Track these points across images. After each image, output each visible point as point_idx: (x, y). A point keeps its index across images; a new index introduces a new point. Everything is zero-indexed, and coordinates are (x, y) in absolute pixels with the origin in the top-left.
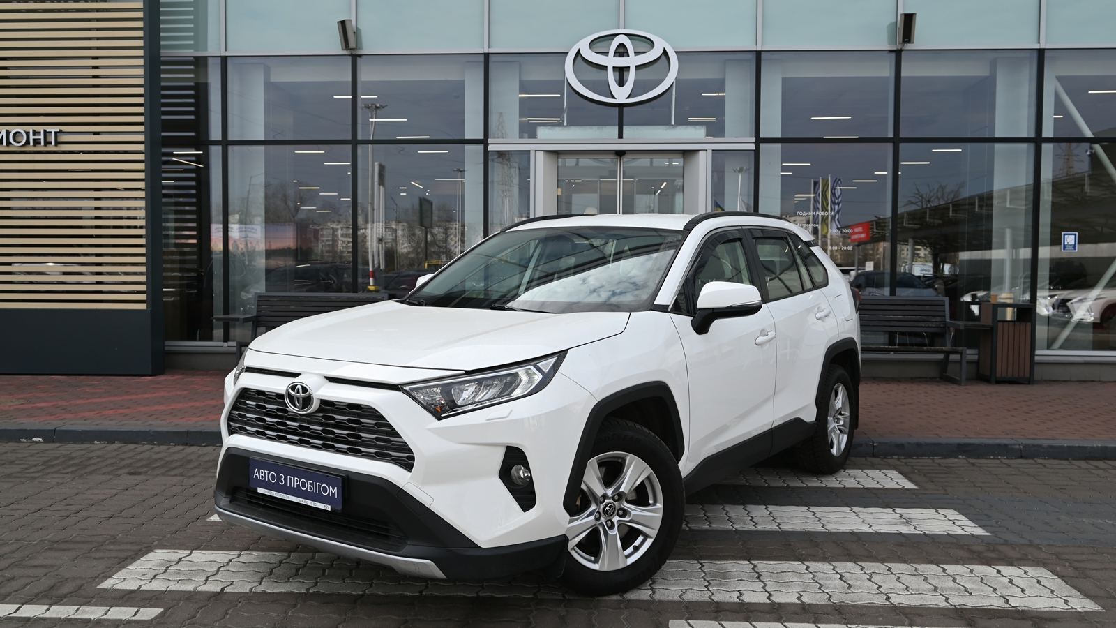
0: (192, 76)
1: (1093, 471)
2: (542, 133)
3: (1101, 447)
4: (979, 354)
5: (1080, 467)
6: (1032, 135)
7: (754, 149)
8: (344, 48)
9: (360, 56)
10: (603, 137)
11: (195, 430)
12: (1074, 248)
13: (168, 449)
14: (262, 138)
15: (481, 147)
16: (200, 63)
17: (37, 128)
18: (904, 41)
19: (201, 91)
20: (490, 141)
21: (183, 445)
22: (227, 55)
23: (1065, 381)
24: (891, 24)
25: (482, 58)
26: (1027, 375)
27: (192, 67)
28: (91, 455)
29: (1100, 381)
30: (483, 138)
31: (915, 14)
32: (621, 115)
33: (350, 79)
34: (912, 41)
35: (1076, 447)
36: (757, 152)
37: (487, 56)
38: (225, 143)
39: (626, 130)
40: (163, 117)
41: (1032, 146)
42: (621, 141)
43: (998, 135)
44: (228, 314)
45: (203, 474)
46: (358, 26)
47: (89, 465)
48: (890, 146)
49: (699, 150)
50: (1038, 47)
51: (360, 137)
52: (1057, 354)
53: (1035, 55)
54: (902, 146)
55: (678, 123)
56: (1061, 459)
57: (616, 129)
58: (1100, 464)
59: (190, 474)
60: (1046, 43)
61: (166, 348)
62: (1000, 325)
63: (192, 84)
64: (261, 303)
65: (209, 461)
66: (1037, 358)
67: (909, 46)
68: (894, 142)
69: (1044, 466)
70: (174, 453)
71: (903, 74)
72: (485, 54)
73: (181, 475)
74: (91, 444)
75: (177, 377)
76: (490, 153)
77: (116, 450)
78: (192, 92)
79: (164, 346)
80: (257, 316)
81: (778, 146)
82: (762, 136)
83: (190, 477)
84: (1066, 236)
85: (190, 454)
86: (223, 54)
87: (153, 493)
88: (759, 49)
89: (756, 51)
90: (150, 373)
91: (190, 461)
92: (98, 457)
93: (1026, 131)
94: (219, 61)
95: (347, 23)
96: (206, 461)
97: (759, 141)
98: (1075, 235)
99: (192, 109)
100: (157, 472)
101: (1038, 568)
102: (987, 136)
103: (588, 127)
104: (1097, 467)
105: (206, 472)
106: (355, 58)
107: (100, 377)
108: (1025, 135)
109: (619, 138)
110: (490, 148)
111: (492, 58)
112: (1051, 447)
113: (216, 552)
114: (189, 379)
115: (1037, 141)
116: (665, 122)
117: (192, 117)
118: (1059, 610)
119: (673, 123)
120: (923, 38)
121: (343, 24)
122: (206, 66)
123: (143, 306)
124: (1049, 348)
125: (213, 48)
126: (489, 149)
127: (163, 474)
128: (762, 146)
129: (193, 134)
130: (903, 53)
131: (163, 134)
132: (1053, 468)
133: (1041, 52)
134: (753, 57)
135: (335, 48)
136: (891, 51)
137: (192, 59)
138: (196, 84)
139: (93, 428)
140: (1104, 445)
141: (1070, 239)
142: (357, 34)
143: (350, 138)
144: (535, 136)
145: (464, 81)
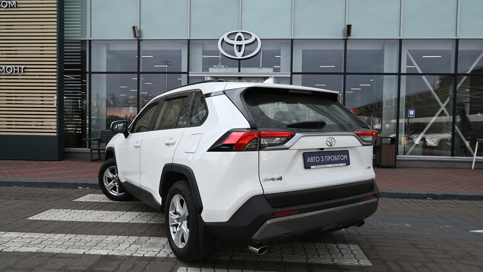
0: (80, 48)
1: (403, 203)
2: (211, 70)
3: (409, 193)
4: (376, 157)
5: (398, 201)
6: (397, 72)
7: (290, 76)
8: (135, 37)
9: (142, 40)
10: (233, 71)
11: (53, 182)
12: (414, 116)
13: (41, 189)
14: (105, 71)
15: (186, 75)
16: (83, 42)
17: (16, 66)
18: (347, 35)
19: (83, 53)
20: (190, 73)
21: (48, 188)
22: (91, 39)
23: (409, 167)
24: (343, 29)
25: (187, 41)
26: (394, 165)
27: (80, 44)
28: (7, 191)
29: (423, 167)
30: (187, 71)
31: (351, 25)
32: (239, 63)
33: (137, 49)
34: (350, 35)
35: (398, 193)
36: (291, 77)
37: (189, 40)
38: (90, 73)
39: (241, 69)
40: (65, 63)
41: (397, 76)
42: (239, 73)
43: (385, 72)
44: (91, 138)
45: (44, 200)
46: (141, 29)
47: (3, 195)
48: (343, 76)
49: (269, 77)
50: (399, 38)
51: (141, 71)
52: (408, 157)
53: (399, 41)
54: (347, 76)
55: (263, 67)
56: (392, 198)
57: (237, 69)
58: (407, 200)
59: (39, 200)
60: (402, 36)
61: (65, 151)
62: (383, 145)
63: (80, 51)
64: (102, 134)
65: (52, 194)
66: (397, 158)
67: (350, 38)
68: (344, 74)
70: (41, 191)
71: (348, 49)
72: (188, 39)
73: (35, 200)
74: (12, 187)
75: (68, 161)
76: (190, 77)
77: (19, 190)
78: (80, 54)
79: (64, 150)
80: (100, 139)
81: (301, 76)
82: (293, 71)
83: (38, 201)
84: (410, 111)
85: (47, 191)
86: (89, 39)
87: (16, 207)
88: (292, 38)
90: (57, 160)
91: (44, 194)
92: (9, 192)
93: (395, 71)
94: (89, 42)
95: (135, 27)
96: (51, 194)
97: (292, 73)
98: (414, 111)
99: (80, 60)
100: (27, 198)
101: (355, 245)
102: (381, 73)
104: (406, 202)
105: (46, 199)
106: (139, 41)
107: (38, 161)
108: (395, 72)
109: (239, 72)
110: (190, 75)
111: (191, 42)
112: (388, 193)
113: (16, 233)
114: (71, 162)
115: (399, 74)
116: (258, 66)
117: (80, 63)
118: (353, 265)
119: (261, 67)
120: (354, 35)
122: (86, 44)
123: (55, 134)
124: (404, 154)
127: (28, 200)
128: (293, 76)
129: (80, 70)
130: (347, 40)
131: (65, 70)
132: (387, 202)
133: (401, 40)
134: (290, 41)
135: (132, 37)
136: (343, 39)
137: (80, 41)
138: (82, 51)
139: (14, 181)
140: (410, 193)
141: (412, 113)
142: (140, 32)
143: (137, 71)
144: (208, 71)
145: (181, 50)
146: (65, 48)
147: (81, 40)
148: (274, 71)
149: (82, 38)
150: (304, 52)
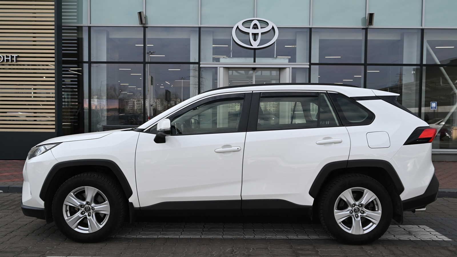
0: (76, 35)
2: (222, 60)
6: (419, 63)
7: (309, 67)
8: (140, 23)
9: (147, 27)
10: (247, 62)
12: (435, 108)
14: (106, 61)
16: (79, 29)
17: (8, 55)
18: (369, 25)
19: (80, 41)
20: (201, 63)
22: (91, 26)
24: (363, 18)
25: (198, 29)
27: (76, 31)
30: (198, 62)
31: (374, 13)
32: (255, 53)
33: (143, 37)
34: (372, 24)
36: (310, 69)
37: (200, 28)
38: (90, 63)
39: (257, 59)
40: (63, 52)
41: (419, 67)
42: (255, 64)
43: (404, 63)
46: (146, 15)
48: (362, 67)
49: (286, 68)
50: (422, 28)
51: (146, 61)
53: (420, 31)
54: (367, 67)
55: (277, 56)
57: (253, 59)
60: (424, 26)
63: (76, 38)
64: (105, 129)
67: (371, 27)
68: (365, 65)
69: (448, 201)
71: (368, 38)
72: (199, 27)
76: (201, 68)
78: (76, 42)
81: (318, 66)
82: (312, 62)
84: (432, 103)
86: (89, 25)
88: (311, 27)
89: (310, 28)
93: (416, 61)
94: (87, 28)
95: (142, 13)
97: (311, 64)
98: (436, 103)
99: (76, 49)
102: (399, 63)
103: (241, 58)
106: (145, 28)
108: (415, 63)
109: (254, 62)
111: (202, 29)
115: (421, 65)
116: (271, 56)
117: (76, 52)
119: (275, 57)
120: (376, 24)
121: (140, 13)
122: (82, 31)
123: (54, 131)
125: (85, 23)
126: (200, 66)
128: (312, 66)
129: (76, 59)
130: (368, 29)
131: (63, 59)
133: (422, 30)
134: (309, 30)
135: (137, 24)
136: (363, 29)
137: (76, 28)
138: (78, 38)
141: (434, 105)
142: (146, 18)
143: (143, 61)
144: (219, 61)
145: (190, 39)
146: (63, 35)
147: (78, 27)
148: (289, 62)
149: (78, 24)
150: (321, 41)
